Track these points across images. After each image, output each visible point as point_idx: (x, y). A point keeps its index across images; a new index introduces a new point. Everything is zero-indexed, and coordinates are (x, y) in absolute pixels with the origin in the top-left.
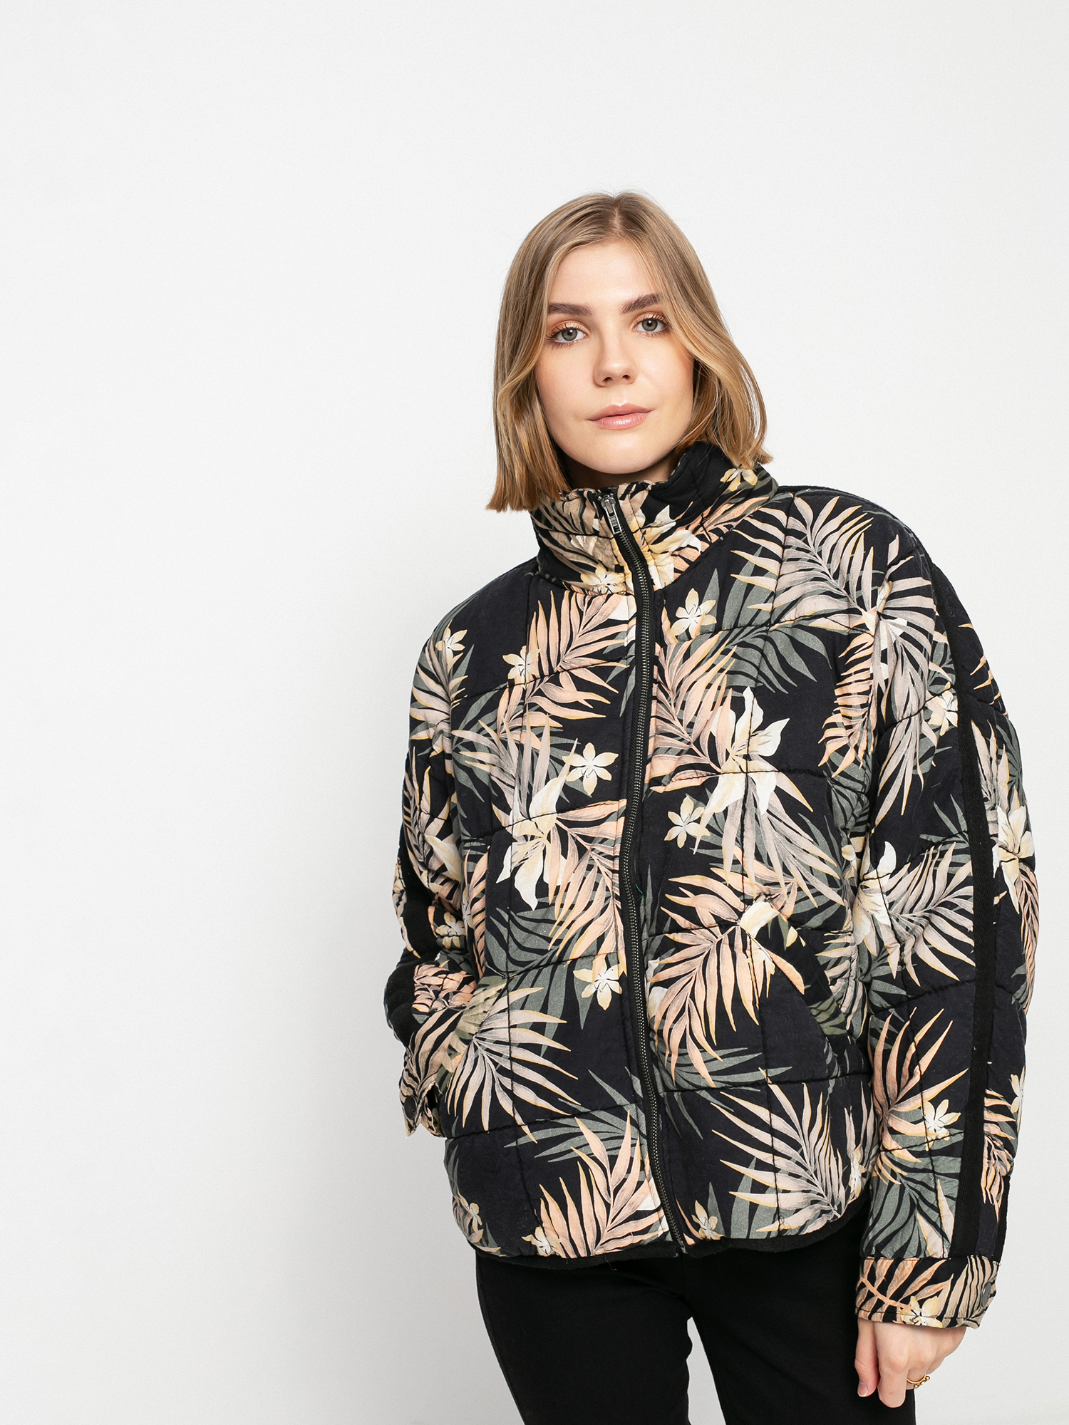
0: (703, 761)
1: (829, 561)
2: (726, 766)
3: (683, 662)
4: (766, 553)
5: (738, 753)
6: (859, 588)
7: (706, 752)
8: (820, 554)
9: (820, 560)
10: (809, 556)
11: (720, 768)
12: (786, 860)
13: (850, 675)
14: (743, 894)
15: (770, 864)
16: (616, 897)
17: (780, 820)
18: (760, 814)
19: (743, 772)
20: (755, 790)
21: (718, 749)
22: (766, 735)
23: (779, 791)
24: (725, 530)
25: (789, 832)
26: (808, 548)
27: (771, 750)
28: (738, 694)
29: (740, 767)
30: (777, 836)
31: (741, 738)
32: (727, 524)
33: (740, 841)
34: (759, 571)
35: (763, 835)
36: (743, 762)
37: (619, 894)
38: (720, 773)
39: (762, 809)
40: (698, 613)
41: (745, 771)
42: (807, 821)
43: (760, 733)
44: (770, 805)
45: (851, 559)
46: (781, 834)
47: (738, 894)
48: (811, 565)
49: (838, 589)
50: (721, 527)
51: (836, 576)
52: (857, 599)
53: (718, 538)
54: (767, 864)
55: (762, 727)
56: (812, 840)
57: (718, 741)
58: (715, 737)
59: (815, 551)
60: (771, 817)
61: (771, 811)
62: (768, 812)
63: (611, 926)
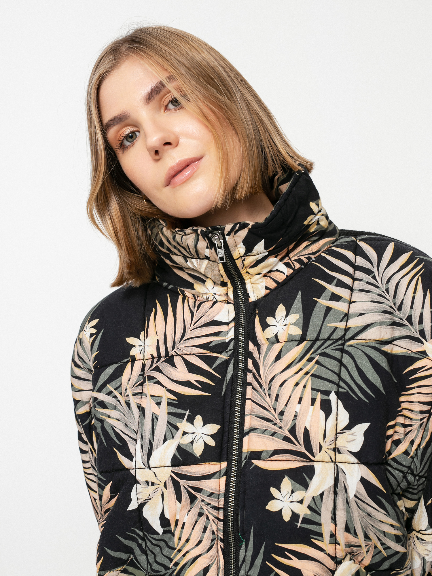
0: (299, 449)
1: (395, 297)
2: (319, 456)
3: (275, 362)
4: (340, 284)
5: (329, 447)
6: (421, 322)
7: (302, 442)
8: (387, 290)
9: (387, 296)
10: (378, 291)
11: (314, 457)
12: (367, 529)
13: (414, 388)
14: (336, 557)
15: (356, 534)
16: (222, 540)
17: (364, 502)
18: (349, 498)
19: (332, 461)
20: (345, 479)
21: (312, 442)
22: (352, 434)
23: (363, 481)
24: (306, 261)
25: (370, 509)
26: (376, 284)
27: (357, 447)
28: (325, 397)
29: (331, 458)
30: (361, 513)
31: (330, 435)
32: (307, 256)
33: (334, 519)
34: (335, 297)
35: (351, 514)
36: (332, 453)
37: (222, 537)
38: (313, 461)
39: (351, 494)
40: (285, 323)
41: (334, 461)
42: (383, 500)
43: (348, 432)
44: (357, 491)
45: (414, 297)
46: (364, 512)
47: (332, 557)
48: (381, 299)
49: (401, 319)
50: (303, 258)
51: (400, 308)
52: (419, 331)
53: (300, 266)
55: (349, 427)
56: (386, 513)
57: (312, 435)
58: (309, 431)
59: (383, 287)
60: (357, 500)
61: (357, 495)
62: (355, 496)
63: (215, 560)
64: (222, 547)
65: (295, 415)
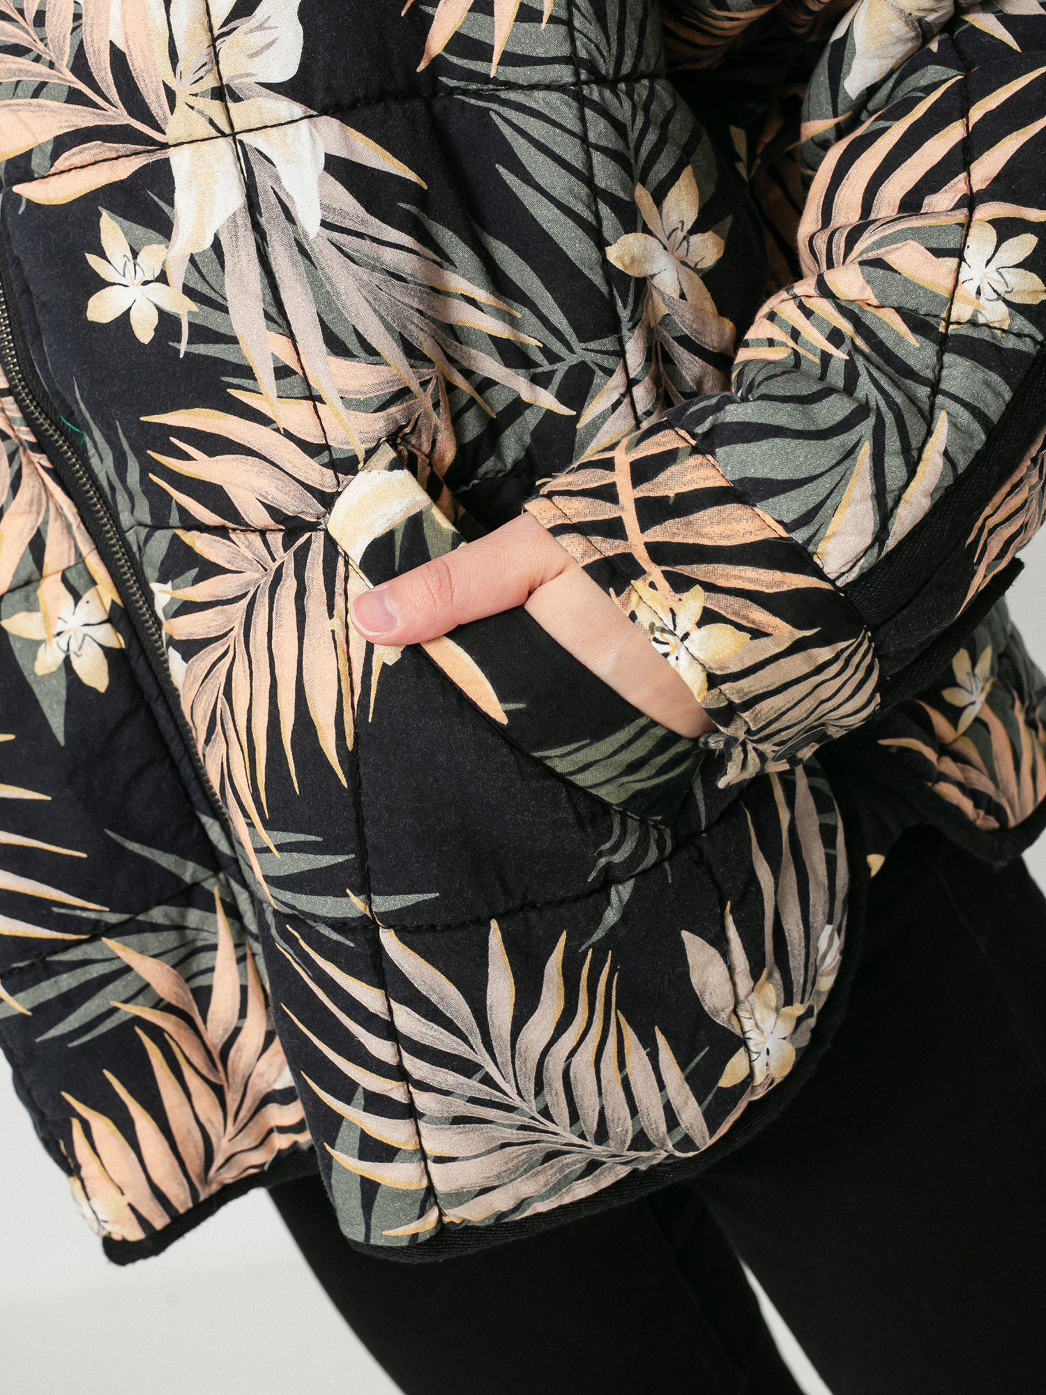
0: (114, 118)
2: (177, 125)
5: (197, 88)
7: (113, 93)
11: (163, 132)
12: (405, 327)
14: (326, 447)
15: (371, 351)
18: (306, 236)
19: (224, 135)
20: (277, 179)
21: (141, 85)
22: (261, 27)
27: (285, 63)
29: (211, 122)
30: (365, 277)
31: (193, 50)
33: (277, 316)
35: (328, 287)
36: (214, 109)
38: (165, 146)
39: (309, 220)
41: (227, 130)
43: (244, 25)
44: (324, 207)
46: (374, 269)
47: (312, 450)
54: (362, 354)
55: (244, 7)
57: (137, 64)
58: (124, 54)
60: (336, 236)
61: (332, 219)
62: (324, 224)
63: (47, 510)
64: (47, 464)
65: (74, 14)
